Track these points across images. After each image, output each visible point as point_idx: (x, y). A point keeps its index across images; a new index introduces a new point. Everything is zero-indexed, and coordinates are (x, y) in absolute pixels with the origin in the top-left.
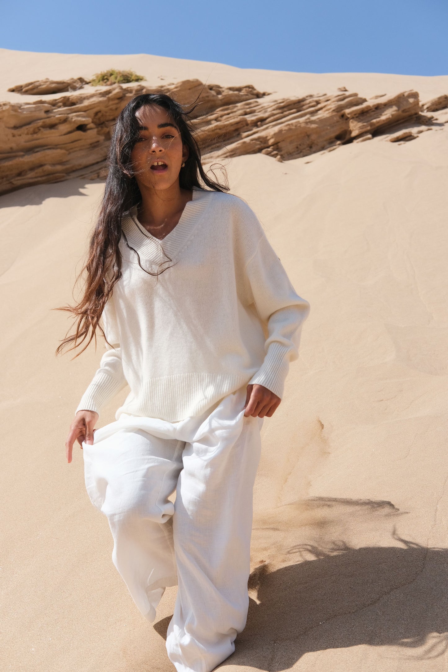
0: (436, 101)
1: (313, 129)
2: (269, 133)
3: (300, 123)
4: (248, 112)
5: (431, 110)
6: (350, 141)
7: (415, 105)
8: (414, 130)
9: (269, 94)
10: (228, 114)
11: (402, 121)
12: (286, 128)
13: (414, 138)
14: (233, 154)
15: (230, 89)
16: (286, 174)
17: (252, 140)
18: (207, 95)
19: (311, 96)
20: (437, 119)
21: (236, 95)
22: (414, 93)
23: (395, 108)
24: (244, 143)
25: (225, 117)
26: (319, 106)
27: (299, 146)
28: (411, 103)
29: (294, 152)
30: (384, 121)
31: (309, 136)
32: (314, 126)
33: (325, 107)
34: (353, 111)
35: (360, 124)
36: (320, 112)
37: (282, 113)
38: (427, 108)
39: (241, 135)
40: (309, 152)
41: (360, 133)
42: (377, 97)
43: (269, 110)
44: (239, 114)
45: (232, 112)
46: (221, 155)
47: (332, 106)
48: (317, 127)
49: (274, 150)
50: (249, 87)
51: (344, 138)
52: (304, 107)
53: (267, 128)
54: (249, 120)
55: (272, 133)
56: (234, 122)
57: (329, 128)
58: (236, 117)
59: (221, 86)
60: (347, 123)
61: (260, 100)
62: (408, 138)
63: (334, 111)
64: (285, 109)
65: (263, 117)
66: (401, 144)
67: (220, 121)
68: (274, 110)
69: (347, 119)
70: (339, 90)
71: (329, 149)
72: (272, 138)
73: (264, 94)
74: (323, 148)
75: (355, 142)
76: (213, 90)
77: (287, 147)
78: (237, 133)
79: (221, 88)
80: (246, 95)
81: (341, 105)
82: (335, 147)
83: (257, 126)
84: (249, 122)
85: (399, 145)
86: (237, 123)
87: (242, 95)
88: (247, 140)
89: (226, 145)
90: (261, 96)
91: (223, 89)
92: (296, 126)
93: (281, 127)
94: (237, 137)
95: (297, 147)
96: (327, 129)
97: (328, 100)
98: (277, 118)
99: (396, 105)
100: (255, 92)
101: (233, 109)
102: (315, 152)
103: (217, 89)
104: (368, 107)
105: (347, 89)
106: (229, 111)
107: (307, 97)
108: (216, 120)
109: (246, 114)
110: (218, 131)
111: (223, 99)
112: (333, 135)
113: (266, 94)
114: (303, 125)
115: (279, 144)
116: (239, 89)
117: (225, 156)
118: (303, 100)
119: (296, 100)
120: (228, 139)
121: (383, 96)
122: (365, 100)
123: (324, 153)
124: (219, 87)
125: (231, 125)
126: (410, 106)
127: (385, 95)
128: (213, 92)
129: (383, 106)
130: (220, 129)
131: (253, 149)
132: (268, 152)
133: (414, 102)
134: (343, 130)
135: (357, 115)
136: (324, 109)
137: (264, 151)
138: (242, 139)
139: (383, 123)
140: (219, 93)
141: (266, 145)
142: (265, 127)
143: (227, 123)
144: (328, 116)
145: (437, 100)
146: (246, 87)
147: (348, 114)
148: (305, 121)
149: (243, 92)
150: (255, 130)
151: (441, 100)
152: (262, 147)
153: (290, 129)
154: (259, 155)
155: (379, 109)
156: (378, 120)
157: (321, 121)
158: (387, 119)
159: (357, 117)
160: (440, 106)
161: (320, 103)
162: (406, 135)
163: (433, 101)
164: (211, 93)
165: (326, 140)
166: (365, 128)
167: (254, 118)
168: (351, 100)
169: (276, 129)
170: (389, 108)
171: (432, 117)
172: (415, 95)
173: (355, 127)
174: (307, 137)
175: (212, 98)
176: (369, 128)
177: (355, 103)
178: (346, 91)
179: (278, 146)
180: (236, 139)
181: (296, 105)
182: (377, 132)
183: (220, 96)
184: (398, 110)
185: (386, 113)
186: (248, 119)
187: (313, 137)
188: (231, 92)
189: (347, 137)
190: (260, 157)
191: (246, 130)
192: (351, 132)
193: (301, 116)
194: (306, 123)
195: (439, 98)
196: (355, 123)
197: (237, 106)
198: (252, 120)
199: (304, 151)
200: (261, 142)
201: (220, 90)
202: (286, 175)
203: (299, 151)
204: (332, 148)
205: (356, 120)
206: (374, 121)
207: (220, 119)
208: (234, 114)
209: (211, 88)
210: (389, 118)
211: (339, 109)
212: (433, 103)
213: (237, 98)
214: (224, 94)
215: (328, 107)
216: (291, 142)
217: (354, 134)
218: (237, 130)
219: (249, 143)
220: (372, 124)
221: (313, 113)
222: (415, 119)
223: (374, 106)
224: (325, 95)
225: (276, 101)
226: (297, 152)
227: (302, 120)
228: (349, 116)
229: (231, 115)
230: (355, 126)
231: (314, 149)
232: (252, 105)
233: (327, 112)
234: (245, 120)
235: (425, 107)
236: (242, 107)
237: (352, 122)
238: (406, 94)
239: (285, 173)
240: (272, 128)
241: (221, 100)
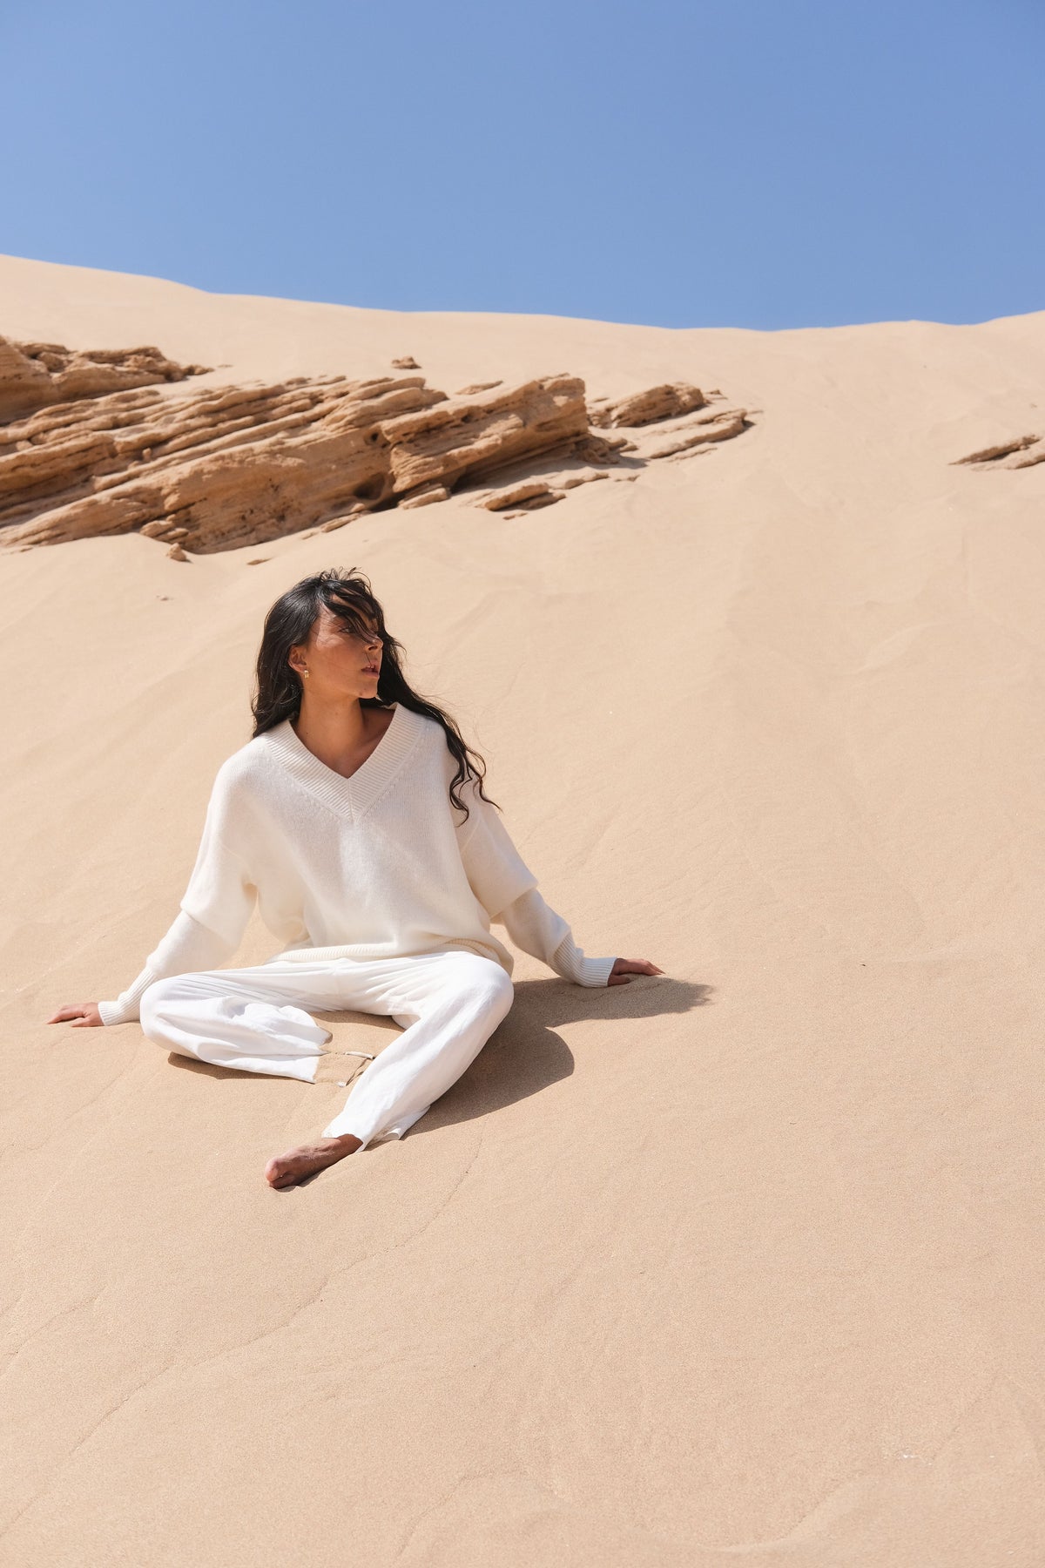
0: (641, 401)
1: (289, 470)
2: (169, 478)
3: (254, 455)
4: (122, 419)
5: (628, 423)
6: (391, 502)
7: (575, 412)
8: (554, 480)
9: (204, 372)
10: (67, 425)
11: (539, 451)
12: (214, 467)
13: (553, 501)
14: (59, 534)
15: (92, 356)
16: (165, 599)
17: (117, 497)
18: (16, 371)
19: (302, 382)
20: (634, 449)
21: (104, 374)
22: (568, 381)
23: (514, 420)
24: (93, 504)
25: (55, 432)
26: (318, 409)
27: (247, 515)
28: (559, 408)
29: (234, 529)
30: (480, 452)
31: (276, 488)
32: (291, 462)
33: (330, 411)
34: (400, 426)
35: (418, 460)
36: (315, 425)
37: (214, 425)
38: (620, 417)
39: (94, 481)
40: (275, 529)
41: (416, 482)
42: (474, 389)
43: (180, 415)
44: (95, 426)
45: (78, 421)
46: (25, 536)
47: (347, 410)
48: (300, 466)
49: (177, 524)
50: (145, 352)
51: (378, 495)
52: (276, 412)
53: (165, 465)
54: (119, 443)
55: (174, 480)
56: (75, 446)
57: (334, 467)
58: (82, 432)
59: (69, 348)
60: (385, 457)
61: (165, 389)
62: (537, 500)
63: (350, 423)
64: (223, 415)
65: (159, 434)
66: (513, 517)
67: (41, 442)
68: (192, 417)
69: (386, 444)
70: (395, 365)
71: (326, 525)
72: (173, 492)
73: (190, 371)
74: (314, 521)
75: (403, 504)
76: (41, 360)
77: (212, 516)
78: (84, 476)
79: (68, 353)
80: (136, 373)
81: (372, 407)
82: (344, 519)
83: (140, 459)
84: (118, 448)
85: (507, 518)
86: (86, 450)
87: (122, 374)
88: (103, 497)
89: (47, 508)
90: (178, 375)
91: (71, 358)
92: (241, 462)
93: (200, 464)
94: (83, 487)
95: (243, 518)
96: (329, 471)
97: (343, 395)
98: (197, 437)
99: (517, 411)
100: (162, 365)
101: (84, 411)
102: (291, 531)
103: (54, 357)
104: (445, 414)
105: (417, 361)
106: (70, 417)
107: (290, 383)
108: (31, 439)
109: (116, 425)
110: (27, 470)
111: (65, 382)
112: (346, 486)
113: (197, 371)
114: (261, 460)
115: (192, 509)
116: (118, 358)
117: (35, 538)
118: (277, 391)
119: (255, 392)
120: (59, 492)
121: (491, 386)
122: (443, 397)
123: (312, 535)
124: (61, 350)
125: (68, 454)
126: (558, 415)
127: (498, 383)
128: (38, 365)
129: (483, 414)
130: (33, 465)
131: (115, 523)
132: (161, 530)
133: (567, 405)
134: (373, 472)
135: (412, 436)
136: (328, 418)
137: (147, 527)
138: (95, 492)
139: (478, 457)
140: (56, 366)
141: (156, 511)
142: (161, 460)
143: (57, 448)
144: (334, 435)
145: (643, 397)
146: (137, 352)
147: (388, 432)
148: (268, 449)
149: (128, 366)
150: (132, 469)
151: (654, 399)
152: (144, 515)
153: (224, 471)
154: (131, 537)
155: (471, 419)
156: (464, 449)
157: (314, 448)
158: (489, 448)
159: (411, 441)
160: (654, 413)
161: (321, 401)
162: (530, 494)
163: (635, 400)
164: (29, 366)
165: (326, 500)
166: (430, 469)
167: (134, 438)
168: (398, 396)
169: (186, 469)
170: (499, 419)
171: (623, 443)
172: (574, 388)
173: (404, 468)
174: (271, 491)
175: (32, 381)
176: (440, 470)
177: (410, 405)
178: (414, 367)
179: (189, 513)
180: (79, 492)
181: (254, 404)
182: (462, 480)
183: (56, 376)
184: (525, 425)
185: (488, 431)
186: (117, 439)
187: (289, 491)
188: (91, 365)
189: (384, 494)
190: (135, 541)
191: (108, 470)
192: (393, 480)
193: (263, 435)
194: (272, 454)
195: (651, 393)
196: (405, 456)
197: (97, 404)
198: (129, 443)
199: (262, 526)
200: (143, 502)
201: (63, 358)
202: (164, 602)
203: (248, 528)
204: (336, 522)
205: (407, 450)
206: (455, 452)
207: (41, 436)
208: (83, 425)
209: (33, 352)
210: (496, 446)
211: (365, 419)
212: (634, 403)
213: (104, 382)
214: (70, 369)
215: (338, 413)
216: (227, 504)
217: (399, 486)
218: (83, 468)
219: (108, 504)
220: (448, 462)
221: (294, 428)
222: (573, 447)
223: (457, 412)
224: (342, 379)
225: (207, 392)
226: (240, 532)
227: (259, 445)
228: (389, 438)
229: (73, 427)
230: (404, 465)
231: (288, 524)
232: (138, 403)
233: (334, 426)
234: (110, 443)
235: (614, 414)
236: (109, 407)
237: (396, 453)
238: (547, 385)
239: (163, 597)
240: (178, 464)
241: (59, 386)
